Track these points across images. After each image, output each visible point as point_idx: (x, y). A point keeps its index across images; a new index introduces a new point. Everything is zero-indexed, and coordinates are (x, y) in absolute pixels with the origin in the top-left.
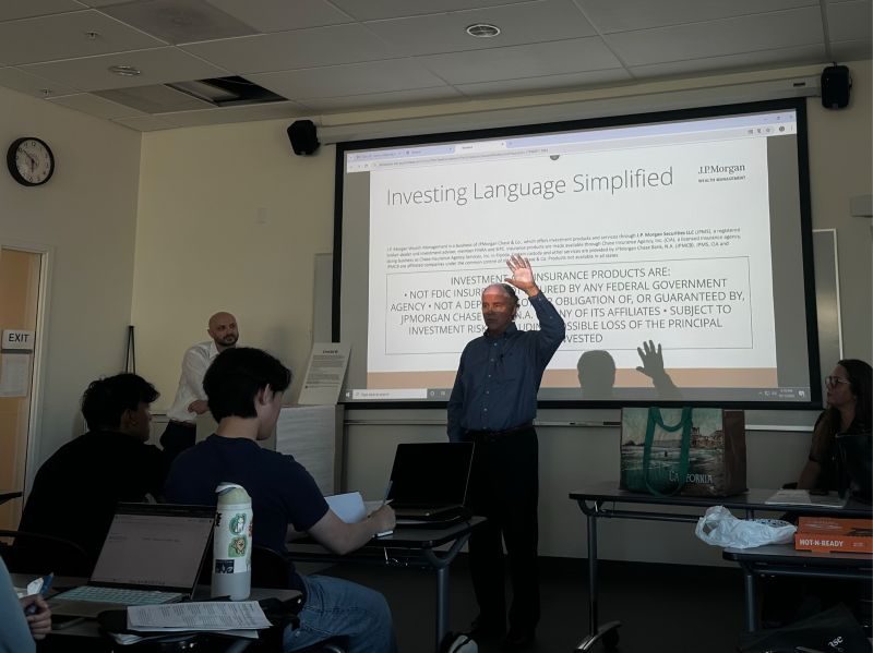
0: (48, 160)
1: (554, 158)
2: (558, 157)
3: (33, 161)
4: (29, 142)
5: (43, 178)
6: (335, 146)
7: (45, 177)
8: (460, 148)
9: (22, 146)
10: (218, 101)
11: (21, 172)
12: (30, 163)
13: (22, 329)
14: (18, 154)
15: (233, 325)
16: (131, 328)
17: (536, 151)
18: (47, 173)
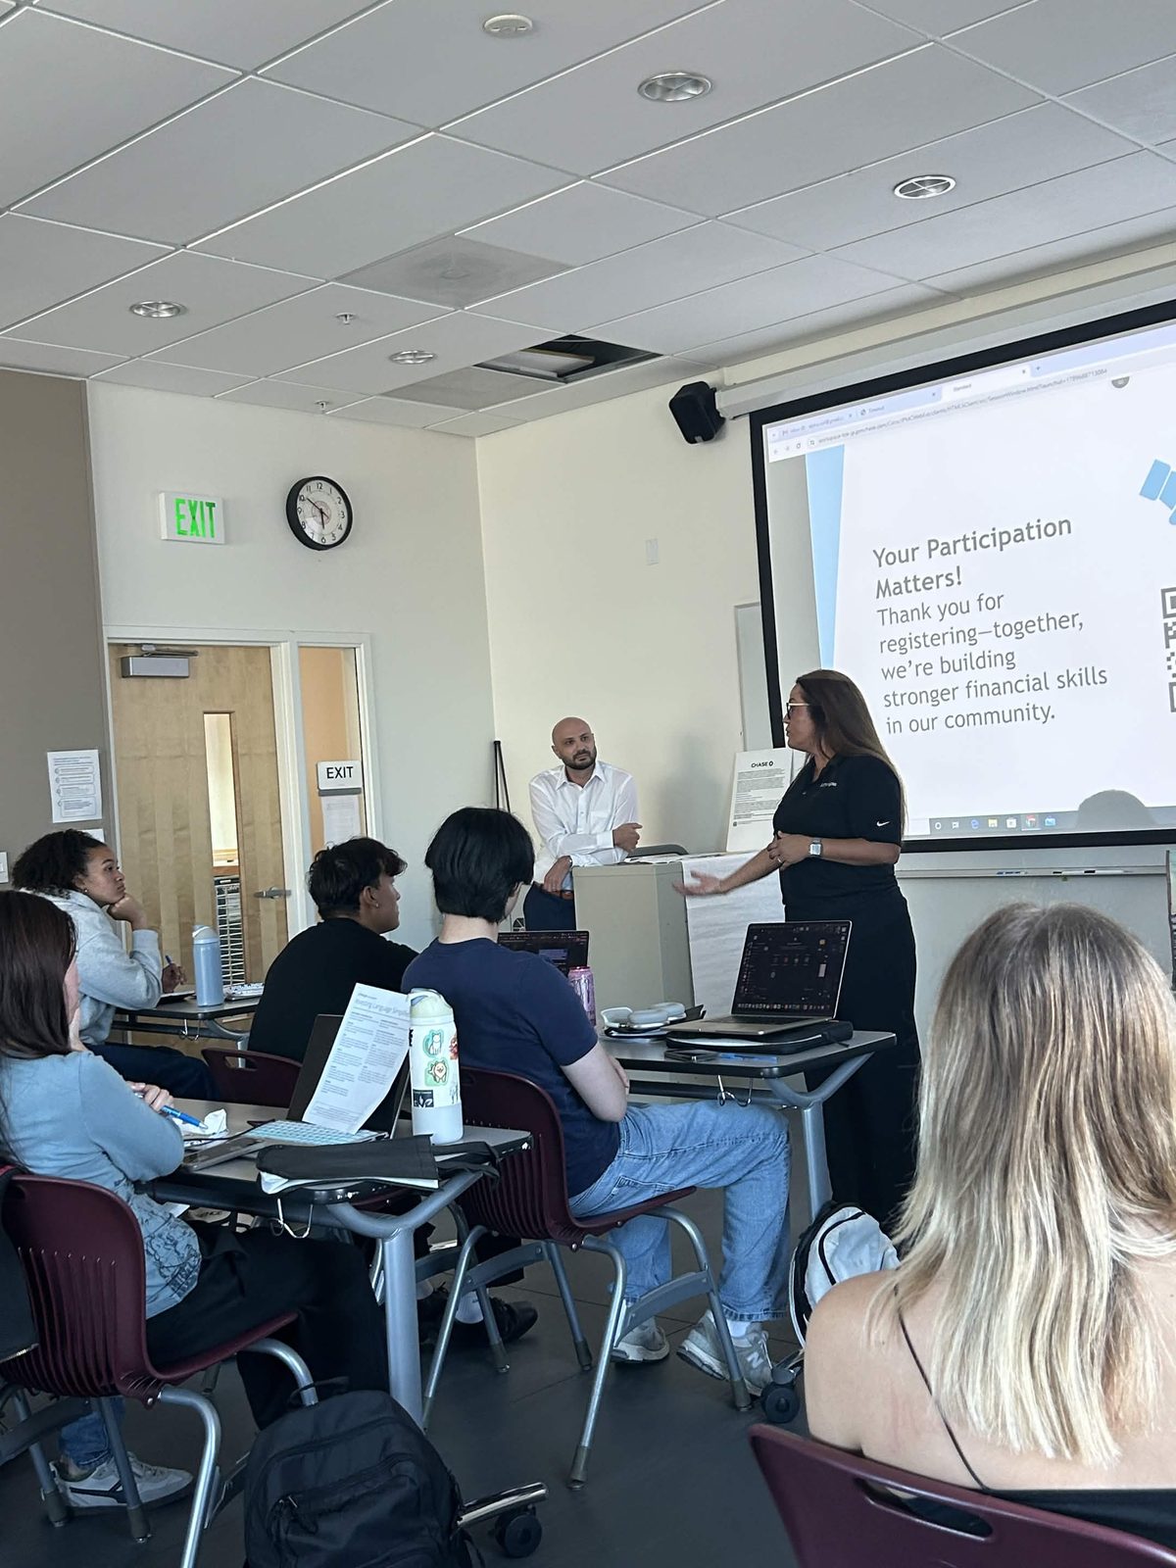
0: (343, 507)
1: (1118, 384)
2: (1126, 380)
3: (322, 513)
4: (313, 485)
5: (339, 535)
6: (747, 418)
7: (342, 533)
8: (949, 389)
9: (303, 492)
10: (563, 375)
11: (307, 531)
12: (319, 514)
13: (345, 759)
14: (299, 504)
15: (586, 737)
16: (497, 744)
17: (1085, 376)
18: (344, 527)
